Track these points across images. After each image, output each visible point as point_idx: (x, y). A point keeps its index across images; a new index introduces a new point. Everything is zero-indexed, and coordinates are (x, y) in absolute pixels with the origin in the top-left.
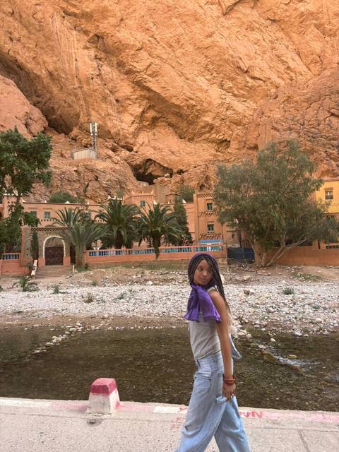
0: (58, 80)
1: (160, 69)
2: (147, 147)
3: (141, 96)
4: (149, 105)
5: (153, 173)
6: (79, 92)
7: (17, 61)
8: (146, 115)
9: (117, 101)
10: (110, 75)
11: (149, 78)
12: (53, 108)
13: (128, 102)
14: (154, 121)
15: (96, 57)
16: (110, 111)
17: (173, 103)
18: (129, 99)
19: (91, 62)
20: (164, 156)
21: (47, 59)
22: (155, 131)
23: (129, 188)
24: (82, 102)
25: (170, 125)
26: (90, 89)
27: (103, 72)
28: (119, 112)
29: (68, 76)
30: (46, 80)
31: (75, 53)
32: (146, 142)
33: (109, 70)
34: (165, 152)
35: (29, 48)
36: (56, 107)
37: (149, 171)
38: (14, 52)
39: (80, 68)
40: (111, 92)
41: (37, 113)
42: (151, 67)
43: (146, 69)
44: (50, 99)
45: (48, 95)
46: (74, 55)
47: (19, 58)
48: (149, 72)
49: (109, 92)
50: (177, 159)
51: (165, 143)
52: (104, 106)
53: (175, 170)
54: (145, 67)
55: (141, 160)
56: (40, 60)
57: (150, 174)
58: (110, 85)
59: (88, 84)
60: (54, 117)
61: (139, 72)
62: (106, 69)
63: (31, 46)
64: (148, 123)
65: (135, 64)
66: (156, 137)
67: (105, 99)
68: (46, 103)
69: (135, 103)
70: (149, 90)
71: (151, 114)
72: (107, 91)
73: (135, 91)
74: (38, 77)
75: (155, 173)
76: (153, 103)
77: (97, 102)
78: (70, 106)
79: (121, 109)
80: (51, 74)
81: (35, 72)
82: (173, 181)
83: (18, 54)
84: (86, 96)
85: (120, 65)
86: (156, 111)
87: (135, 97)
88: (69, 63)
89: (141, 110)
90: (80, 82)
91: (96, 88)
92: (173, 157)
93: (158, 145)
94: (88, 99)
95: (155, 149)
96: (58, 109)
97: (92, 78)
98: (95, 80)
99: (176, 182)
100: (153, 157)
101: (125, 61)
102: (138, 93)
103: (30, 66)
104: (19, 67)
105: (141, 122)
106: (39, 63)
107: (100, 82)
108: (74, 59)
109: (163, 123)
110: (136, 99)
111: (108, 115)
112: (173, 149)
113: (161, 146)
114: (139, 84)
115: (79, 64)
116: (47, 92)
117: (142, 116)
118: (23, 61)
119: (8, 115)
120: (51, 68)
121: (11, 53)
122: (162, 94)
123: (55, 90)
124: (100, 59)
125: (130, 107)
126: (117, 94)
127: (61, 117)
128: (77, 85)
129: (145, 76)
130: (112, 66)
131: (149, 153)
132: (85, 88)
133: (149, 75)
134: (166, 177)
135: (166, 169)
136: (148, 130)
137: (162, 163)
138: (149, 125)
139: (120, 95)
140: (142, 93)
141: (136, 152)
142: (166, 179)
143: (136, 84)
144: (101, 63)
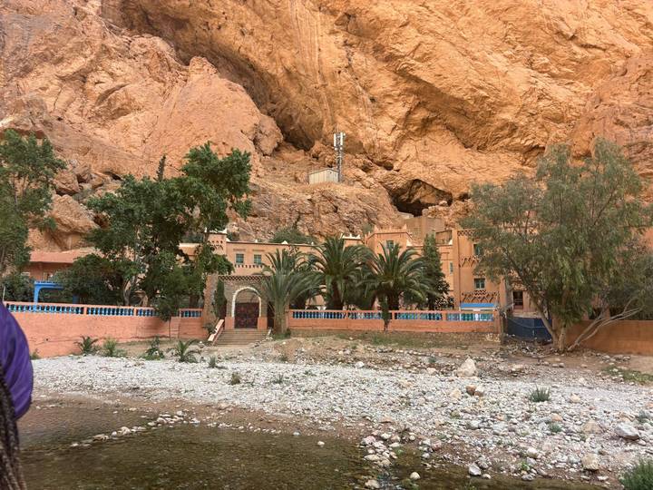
0: (296, 78)
1: (433, 49)
2: (414, 163)
3: (406, 90)
4: (418, 102)
5: (422, 200)
6: (322, 92)
7: (248, 60)
8: (414, 116)
9: (373, 100)
10: (364, 65)
11: (418, 63)
12: (290, 116)
13: (388, 100)
14: (426, 123)
15: (345, 44)
16: (363, 115)
17: (452, 97)
18: (389, 96)
19: (339, 51)
20: (439, 174)
21: (284, 53)
22: (426, 138)
23: (381, 222)
24: (326, 105)
25: (450, 128)
26: (336, 87)
27: (354, 62)
28: (375, 116)
29: (310, 73)
30: (283, 81)
31: (318, 41)
32: (413, 154)
33: (362, 58)
34: (441, 168)
35: (263, 41)
36: (294, 114)
37: (417, 197)
38: (246, 49)
39: (323, 61)
40: (364, 88)
41: (269, 124)
42: (420, 48)
43: (414, 51)
44: (287, 105)
45: (285, 100)
46: (317, 45)
47: (251, 55)
48: (417, 56)
49: (361, 89)
50: (458, 177)
51: (442, 155)
52: (354, 108)
53: (456, 195)
54: (412, 49)
55: (404, 181)
56: (276, 55)
57: (418, 201)
58: (363, 79)
59: (334, 80)
60: (292, 128)
61: (403, 57)
62: (358, 57)
63: (265, 39)
64: (415, 128)
65: (397, 47)
66: (427, 148)
67: (355, 98)
68: (282, 110)
69: (397, 101)
70: (417, 80)
71: (420, 115)
72: (358, 87)
73: (397, 83)
74: (273, 77)
75: (426, 201)
76: (424, 99)
77: (345, 104)
78: (311, 112)
79: (378, 111)
80: (288, 72)
81: (269, 71)
82: (451, 212)
83: (250, 51)
84: (331, 96)
85: (378, 49)
86: (428, 110)
87: (398, 92)
88: (310, 55)
89: (406, 110)
90: (324, 78)
91: (344, 84)
92: (453, 176)
93: (429, 158)
94: (334, 101)
95: (425, 164)
96: (296, 117)
97: (339, 72)
98: (343, 73)
99: (457, 213)
100: (422, 177)
101: (384, 43)
102: (403, 86)
103: (264, 64)
104: (251, 67)
105: (405, 127)
106: (274, 60)
107: (349, 76)
108: (317, 50)
109: (439, 127)
110: (399, 95)
111: (360, 120)
112: (453, 164)
113: (435, 160)
114: (404, 74)
115: (324, 55)
116: (284, 95)
117: (407, 119)
118: (256, 60)
119: (233, 129)
120: (288, 64)
121: (242, 50)
122: (437, 85)
123: (293, 92)
124: (351, 45)
125: (391, 106)
126: (372, 91)
127: (301, 127)
128: (320, 83)
129: (412, 62)
130: (368, 53)
131: (417, 171)
132: (330, 86)
133: (417, 60)
134: (442, 205)
135: (442, 194)
136: (416, 139)
137: (435, 185)
138: (417, 130)
139: (376, 91)
140: (407, 86)
141: (398, 171)
142: (441, 208)
143: (399, 74)
144: (352, 50)
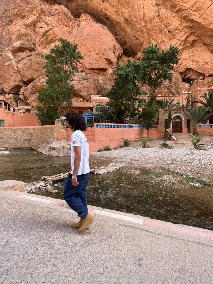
0: (130, 23)
1: (203, 5)
2: (188, 61)
3: (186, 26)
4: (191, 32)
5: (190, 77)
6: (144, 29)
7: (106, 15)
8: (189, 39)
9: (169, 32)
10: (166, 15)
11: (194, 12)
12: (125, 41)
13: (177, 31)
14: (194, 41)
15: (156, 5)
16: (164, 39)
17: (210, 29)
18: (178, 29)
19: (154, 8)
20: (200, 65)
21: (124, 10)
22: (193, 49)
23: (180, 87)
24: (146, 35)
25: (205, 44)
26: (152, 26)
27: (161, 13)
28: (170, 39)
29: (138, 20)
30: (123, 24)
31: (143, 3)
32: (188, 57)
33: (165, 11)
34: (201, 63)
35: (114, 5)
36: (128, 40)
37: (188, 76)
38: (105, 9)
39: (146, 13)
40: (165, 26)
41: (118, 46)
42: (196, 5)
43: (192, 7)
44: (124, 36)
45: (123, 34)
46: (142, 5)
47: (107, 12)
48: (194, 9)
49: (164, 27)
50: (209, 67)
51: (201, 57)
52: (160, 36)
53: (207, 75)
54: (192, 5)
55: (183, 69)
56: (120, 12)
57: (189, 78)
58: (165, 22)
59: (151, 22)
60: (125, 47)
61: (186, 10)
62: (163, 11)
63: (115, 4)
64: (189, 45)
65: (184, 4)
66: (194, 54)
67: (161, 31)
68: (121, 39)
69: (181, 32)
70: (192, 21)
71: (192, 38)
72: (163, 26)
73: (182, 24)
74: (118, 23)
75: (192, 77)
76: (194, 31)
77: (156, 34)
78: (137, 38)
79: (172, 37)
80: (126, 20)
81: (117, 20)
82: (206, 82)
83: (107, 10)
84: (148, 31)
85: (173, 6)
86: (195, 36)
87: (182, 28)
88: (139, 11)
89: (185, 36)
90: (146, 22)
91: (156, 24)
92: (206, 66)
93: (195, 58)
94: (150, 33)
95: (193, 61)
96: (129, 42)
97: (154, 19)
98: (156, 19)
99: (208, 82)
100: (192, 67)
101: (176, 3)
102: (184, 25)
103: (114, 17)
104: (107, 19)
105: (185, 44)
106: (119, 14)
107: (158, 20)
108: (142, 8)
109: (200, 44)
110: (182, 29)
111: (163, 42)
112: (206, 61)
113: (198, 59)
114: (186, 19)
115: (145, 11)
116: (123, 31)
117: (185, 41)
118: (110, 15)
119: (106, 47)
120: (127, 16)
121: (103, 10)
122: (203, 23)
123: (128, 30)
124: (159, 5)
125: (178, 34)
126: (169, 27)
127: (130, 46)
128: (143, 24)
129: (191, 12)
130: (167, 8)
131: (189, 64)
132: (149, 25)
133: (194, 11)
134: (200, 79)
135: (200, 74)
136: (189, 50)
137: (198, 71)
138: (189, 46)
139: (171, 27)
140: (187, 24)
141: (181, 64)
142: (200, 81)
143: (183, 19)
144: (160, 7)
